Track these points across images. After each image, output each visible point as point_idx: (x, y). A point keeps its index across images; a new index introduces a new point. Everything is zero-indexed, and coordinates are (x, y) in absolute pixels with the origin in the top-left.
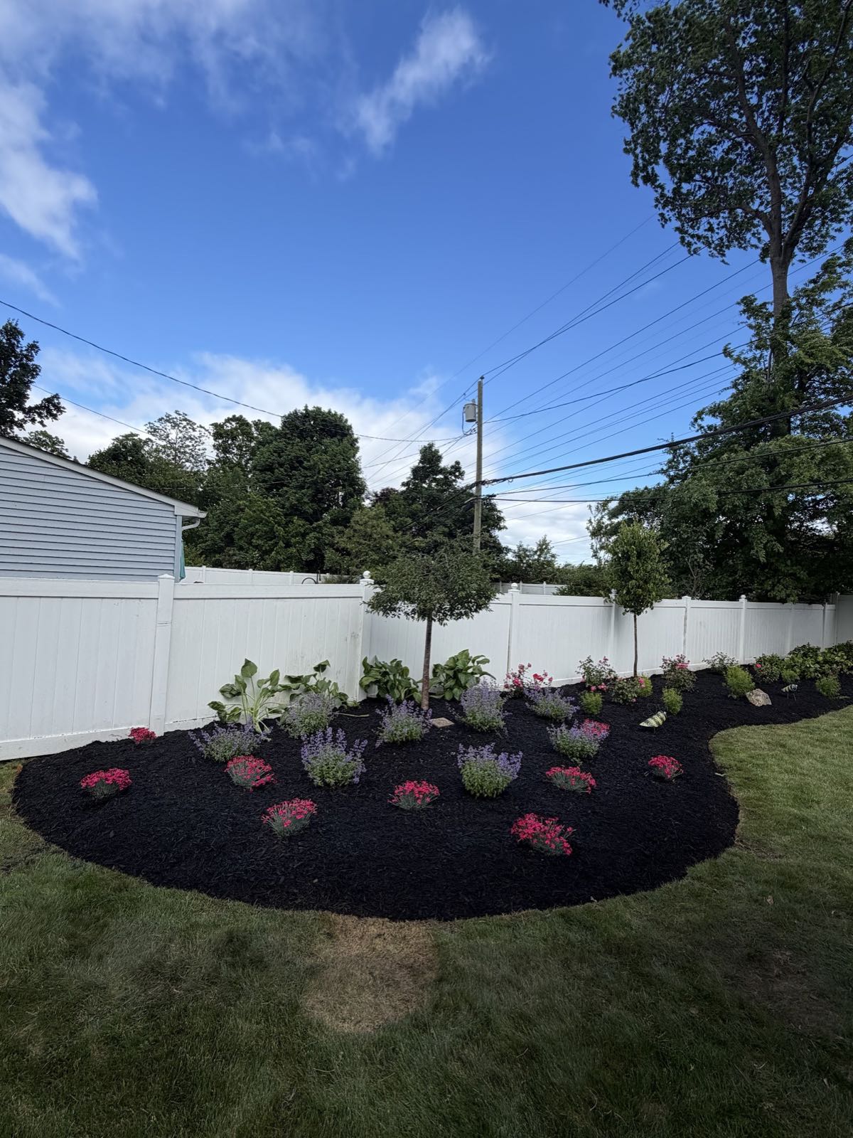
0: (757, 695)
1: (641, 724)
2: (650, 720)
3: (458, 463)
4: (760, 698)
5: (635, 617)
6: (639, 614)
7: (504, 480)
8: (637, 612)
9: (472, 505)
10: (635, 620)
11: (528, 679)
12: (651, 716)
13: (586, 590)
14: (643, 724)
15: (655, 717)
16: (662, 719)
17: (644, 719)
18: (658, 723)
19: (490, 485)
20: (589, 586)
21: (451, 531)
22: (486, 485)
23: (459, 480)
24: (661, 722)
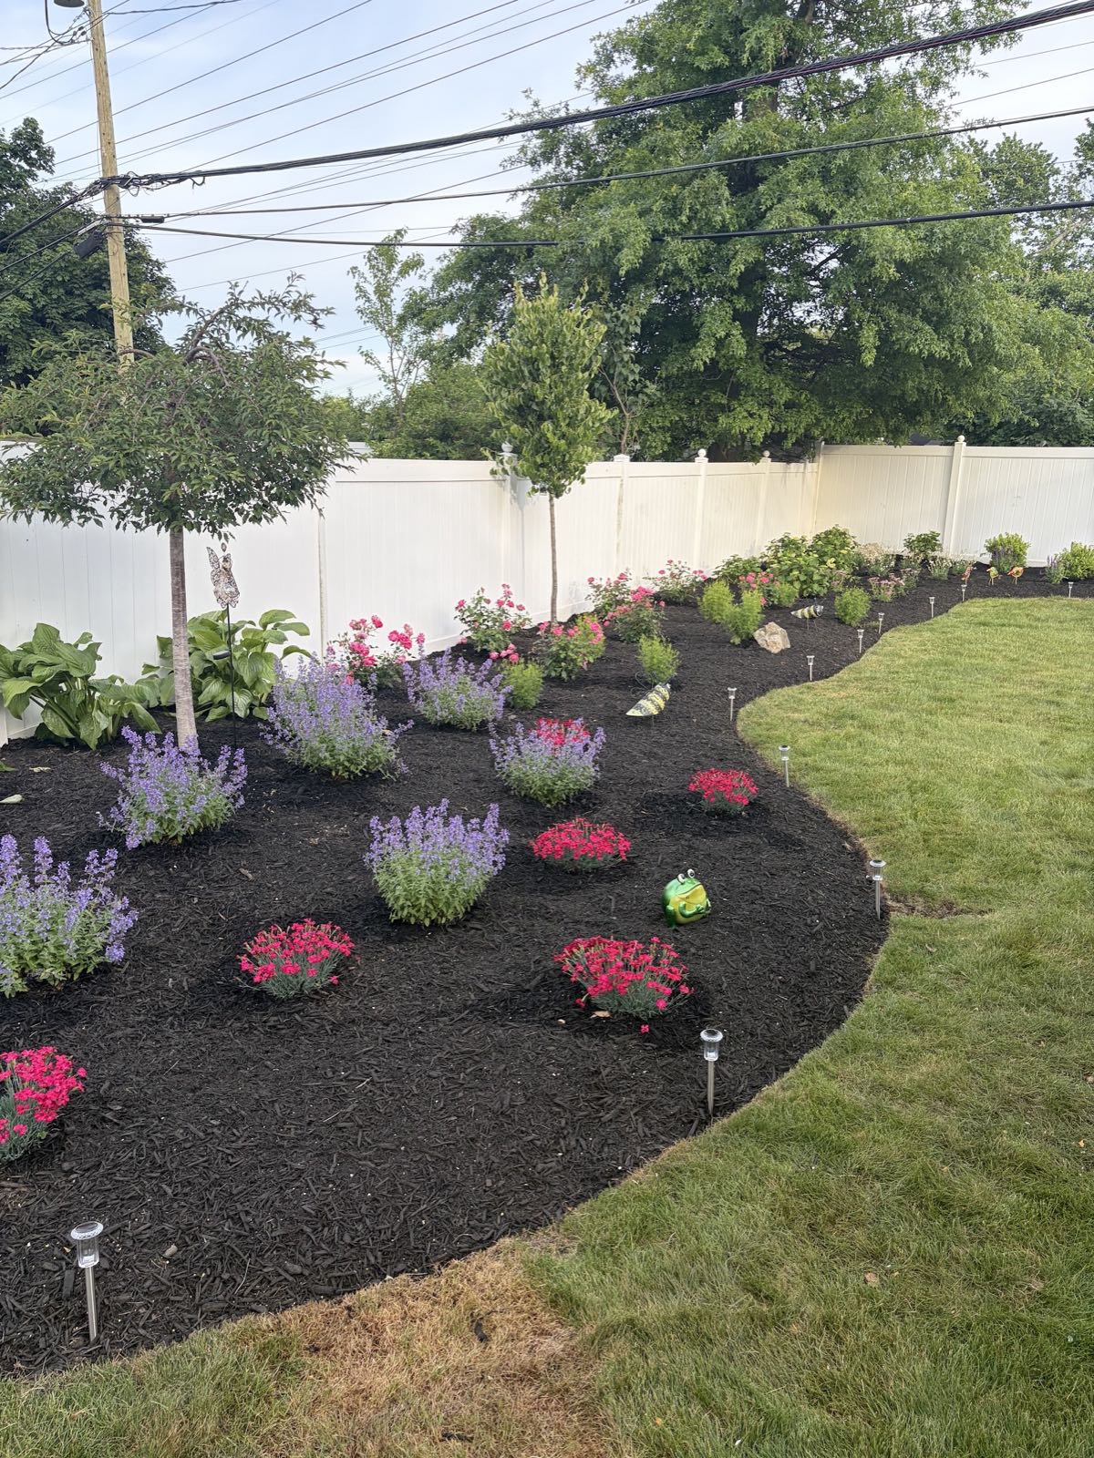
0: (772, 634)
1: (629, 713)
2: (642, 702)
3: (30, 123)
4: (774, 639)
5: (551, 499)
6: (557, 496)
7: (181, 178)
8: (557, 491)
9: (98, 242)
10: (552, 506)
11: (380, 647)
12: (644, 696)
13: (441, 446)
14: (632, 712)
15: (652, 695)
16: (664, 698)
17: (633, 703)
18: (658, 708)
19: (142, 190)
20: (444, 437)
21: (36, 310)
22: (133, 190)
23: (41, 174)
24: (662, 705)
